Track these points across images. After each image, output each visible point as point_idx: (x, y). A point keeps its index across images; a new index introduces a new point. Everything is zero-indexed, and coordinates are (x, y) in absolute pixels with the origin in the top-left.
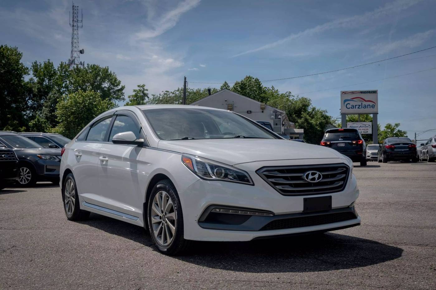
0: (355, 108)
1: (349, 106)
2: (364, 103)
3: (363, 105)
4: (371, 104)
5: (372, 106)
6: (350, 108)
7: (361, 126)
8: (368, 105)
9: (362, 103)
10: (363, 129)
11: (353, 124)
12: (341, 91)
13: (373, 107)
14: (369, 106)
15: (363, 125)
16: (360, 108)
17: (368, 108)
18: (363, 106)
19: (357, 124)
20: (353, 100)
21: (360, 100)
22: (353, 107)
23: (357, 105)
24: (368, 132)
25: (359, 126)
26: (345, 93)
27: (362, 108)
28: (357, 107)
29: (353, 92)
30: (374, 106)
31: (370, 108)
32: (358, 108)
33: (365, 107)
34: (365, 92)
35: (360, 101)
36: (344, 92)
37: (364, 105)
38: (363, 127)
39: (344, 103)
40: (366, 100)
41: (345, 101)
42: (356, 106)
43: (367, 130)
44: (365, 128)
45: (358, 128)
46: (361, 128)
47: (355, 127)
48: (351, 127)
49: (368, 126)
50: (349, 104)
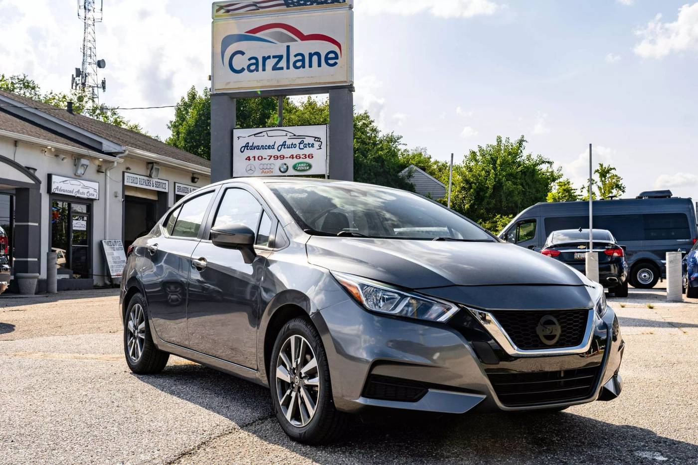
0: (263, 69)
1: (240, 62)
2: (299, 47)
3: (293, 53)
4: (324, 47)
5: (327, 59)
6: (243, 70)
7: (284, 145)
8: (311, 55)
9: (288, 47)
10: (292, 157)
12: (214, 4)
13: (331, 62)
14: (315, 58)
15: (295, 136)
16: (282, 68)
17: (310, 66)
18: (292, 59)
19: (270, 133)
20: (258, 35)
21: (282, 33)
22: (255, 64)
23: (269, 57)
24: (310, 166)
25: (280, 141)
26: (228, 11)
27: (288, 68)
28: (270, 63)
30: (337, 57)
31: (319, 65)
32: (275, 68)
33: (302, 62)
35: (282, 38)
36: (221, 8)
37: (295, 56)
38: (293, 146)
39: (224, 49)
40: (306, 33)
41: (228, 41)
42: (265, 59)
43: (308, 160)
44: (301, 152)
45: (274, 152)
46: (286, 152)
47: (263, 147)
48: (247, 146)
49: (311, 141)
50: (243, 53)
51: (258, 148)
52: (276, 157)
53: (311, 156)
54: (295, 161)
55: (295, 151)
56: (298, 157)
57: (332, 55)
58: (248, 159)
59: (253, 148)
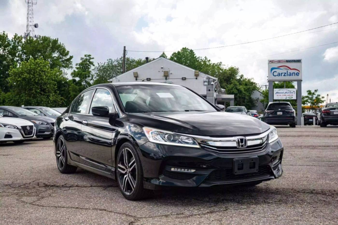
0: (281, 76)
2: (290, 71)
3: (288, 72)
4: (296, 72)
5: (297, 74)
6: (276, 76)
7: (286, 92)
8: (293, 73)
9: (287, 71)
10: (288, 95)
11: (279, 90)
12: (268, 60)
13: (298, 75)
14: (294, 74)
15: (289, 91)
16: (286, 76)
17: (293, 75)
18: (288, 74)
19: (283, 90)
20: (280, 68)
22: (279, 75)
25: (285, 92)
26: (272, 62)
27: (287, 75)
28: (283, 74)
29: (279, 61)
30: (299, 74)
31: (295, 75)
32: (284, 75)
33: (290, 75)
34: (291, 60)
36: (270, 61)
37: (289, 73)
38: (288, 93)
39: (271, 71)
40: (291, 68)
41: (272, 69)
42: (282, 73)
43: (292, 96)
44: (290, 94)
45: (284, 94)
46: (287, 94)
47: (281, 93)
48: (277, 93)
49: (293, 92)
50: (276, 72)
51: (280, 93)
52: (284, 95)
53: (292, 95)
54: (289, 96)
55: (288, 94)
56: (289, 95)
57: (298, 73)
58: (277, 95)
59: (279, 93)
